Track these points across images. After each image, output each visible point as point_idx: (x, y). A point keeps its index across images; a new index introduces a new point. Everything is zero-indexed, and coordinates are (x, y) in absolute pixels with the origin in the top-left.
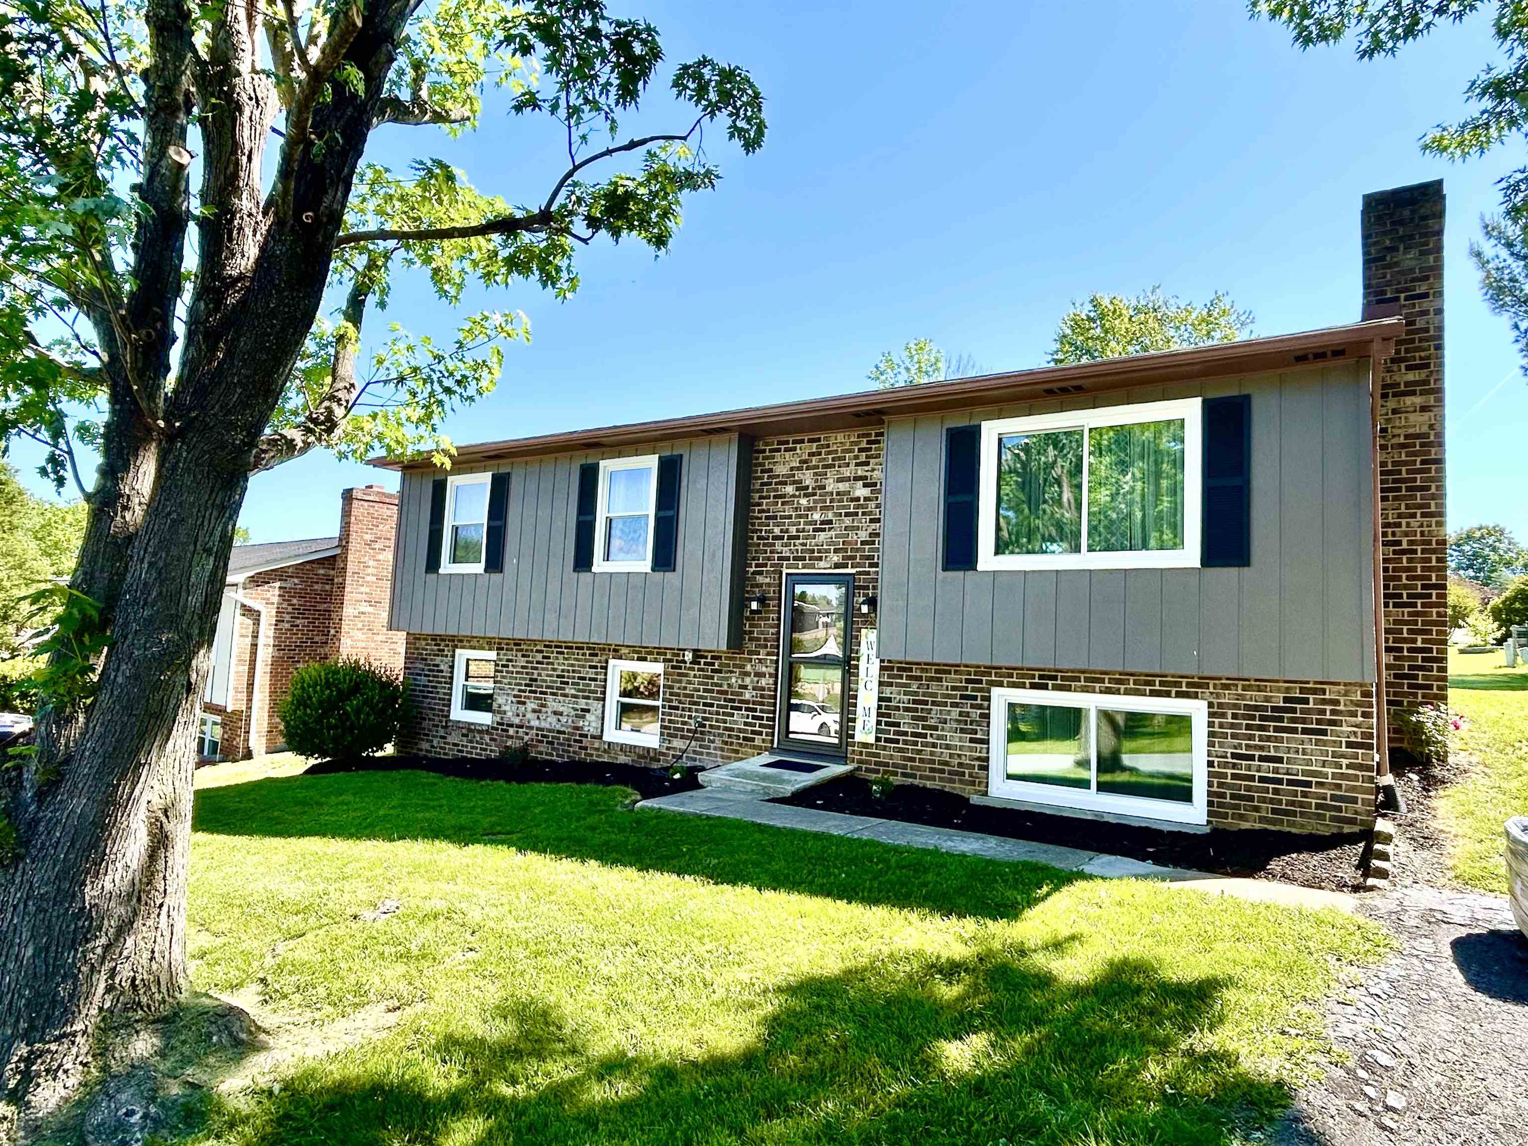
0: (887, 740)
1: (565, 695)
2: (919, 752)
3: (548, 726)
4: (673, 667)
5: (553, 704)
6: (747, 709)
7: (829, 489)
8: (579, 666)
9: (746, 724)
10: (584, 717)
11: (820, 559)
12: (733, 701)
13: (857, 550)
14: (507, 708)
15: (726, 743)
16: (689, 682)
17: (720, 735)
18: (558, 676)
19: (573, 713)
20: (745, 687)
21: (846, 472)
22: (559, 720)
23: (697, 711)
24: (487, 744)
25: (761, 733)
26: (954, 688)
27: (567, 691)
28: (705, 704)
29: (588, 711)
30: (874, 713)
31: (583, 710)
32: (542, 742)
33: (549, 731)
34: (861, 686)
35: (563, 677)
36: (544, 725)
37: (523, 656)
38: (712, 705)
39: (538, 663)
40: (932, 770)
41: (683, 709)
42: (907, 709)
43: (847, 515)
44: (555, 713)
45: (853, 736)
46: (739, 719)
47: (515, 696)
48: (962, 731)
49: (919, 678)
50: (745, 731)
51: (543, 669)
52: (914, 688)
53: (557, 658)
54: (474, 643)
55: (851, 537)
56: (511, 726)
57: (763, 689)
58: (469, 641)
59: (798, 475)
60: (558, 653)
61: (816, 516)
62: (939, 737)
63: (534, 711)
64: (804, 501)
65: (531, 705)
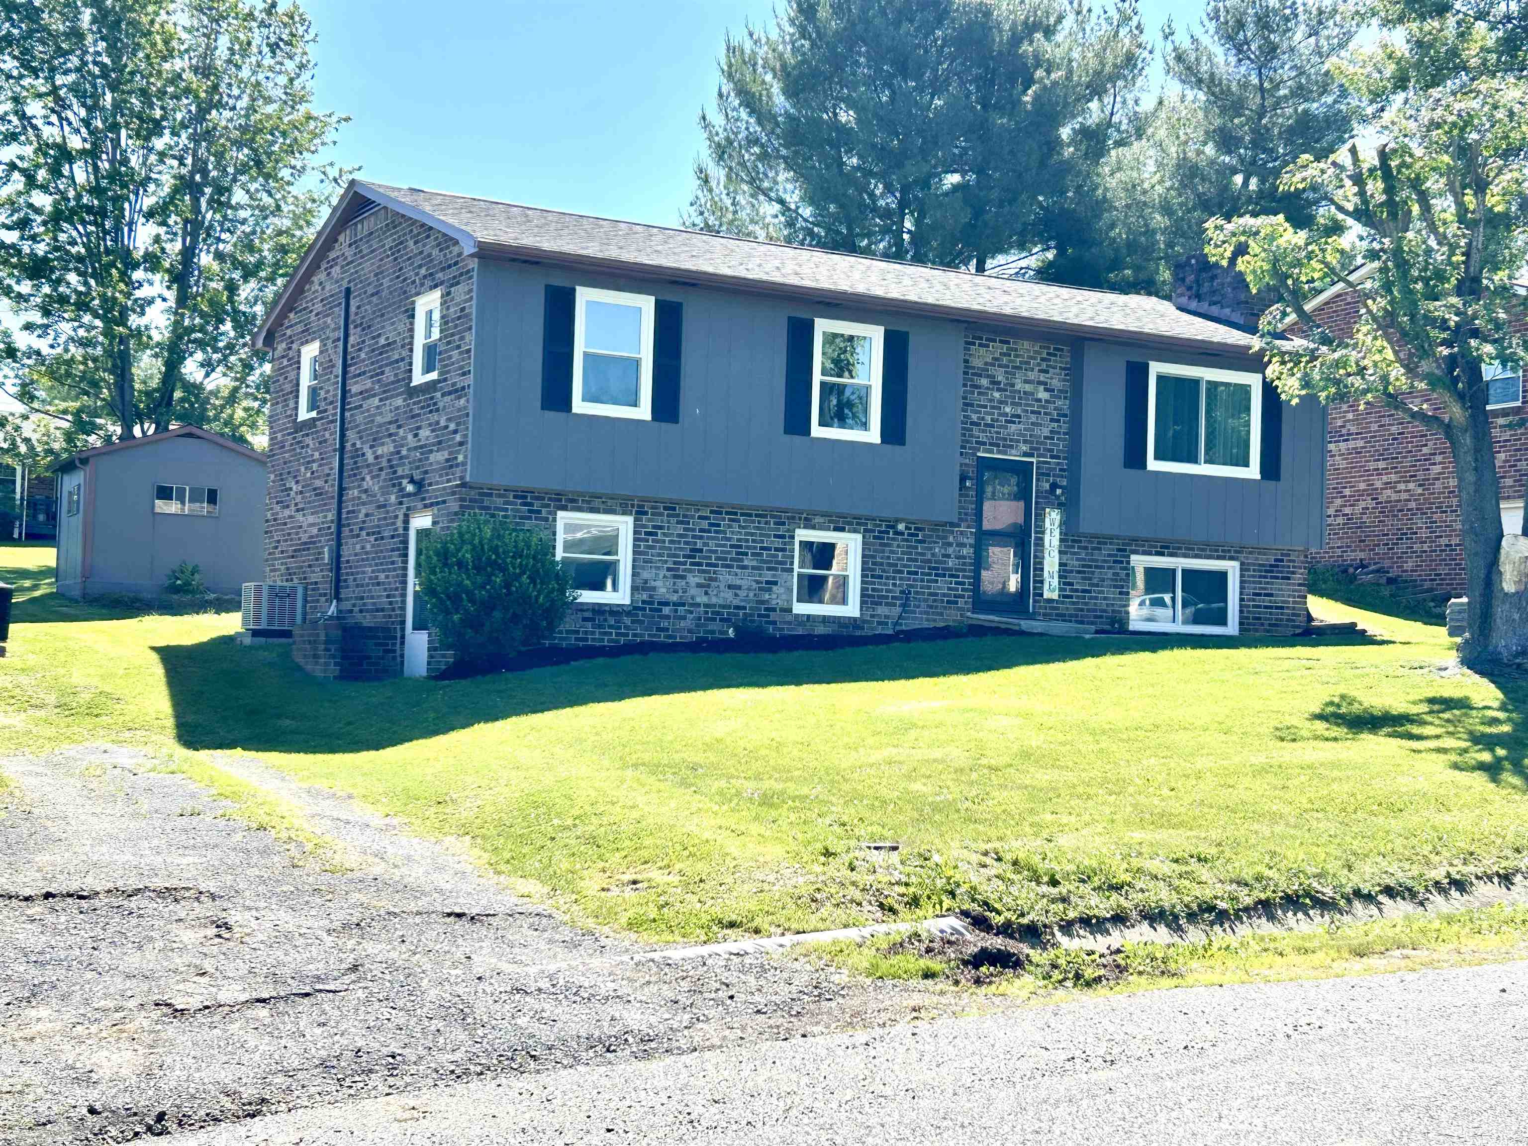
0: (1065, 597)
1: (744, 567)
2: (1086, 604)
3: (721, 602)
4: (875, 537)
5: (725, 577)
6: (951, 576)
7: (1017, 387)
8: (761, 535)
9: (949, 589)
10: (769, 590)
11: (1011, 447)
12: (937, 569)
13: (1042, 443)
14: (658, 584)
15: (931, 607)
16: (892, 552)
17: (926, 600)
18: (732, 546)
19: (755, 585)
20: (948, 556)
21: (1032, 376)
22: (736, 595)
23: (901, 579)
24: (626, 627)
25: (963, 597)
26: (1109, 555)
27: (746, 563)
28: (909, 573)
29: (775, 583)
30: (1056, 576)
31: (767, 582)
32: (714, 620)
33: (724, 607)
34: (1046, 555)
35: (740, 547)
36: (714, 600)
37: (678, 522)
38: (916, 573)
39: (701, 530)
40: (1096, 617)
41: (887, 578)
42: (1079, 572)
43: (1033, 412)
44: (730, 587)
45: (1042, 595)
46: (942, 586)
47: (669, 569)
48: (1115, 587)
49: (1086, 548)
50: (949, 595)
51: (713, 538)
52: (1083, 556)
53: (730, 526)
54: (597, 503)
55: (1037, 432)
56: (667, 604)
57: (964, 557)
58: (589, 502)
59: (992, 370)
60: (730, 520)
61: (1008, 410)
62: (1100, 592)
63: (699, 586)
64: (997, 395)
65: (693, 579)
